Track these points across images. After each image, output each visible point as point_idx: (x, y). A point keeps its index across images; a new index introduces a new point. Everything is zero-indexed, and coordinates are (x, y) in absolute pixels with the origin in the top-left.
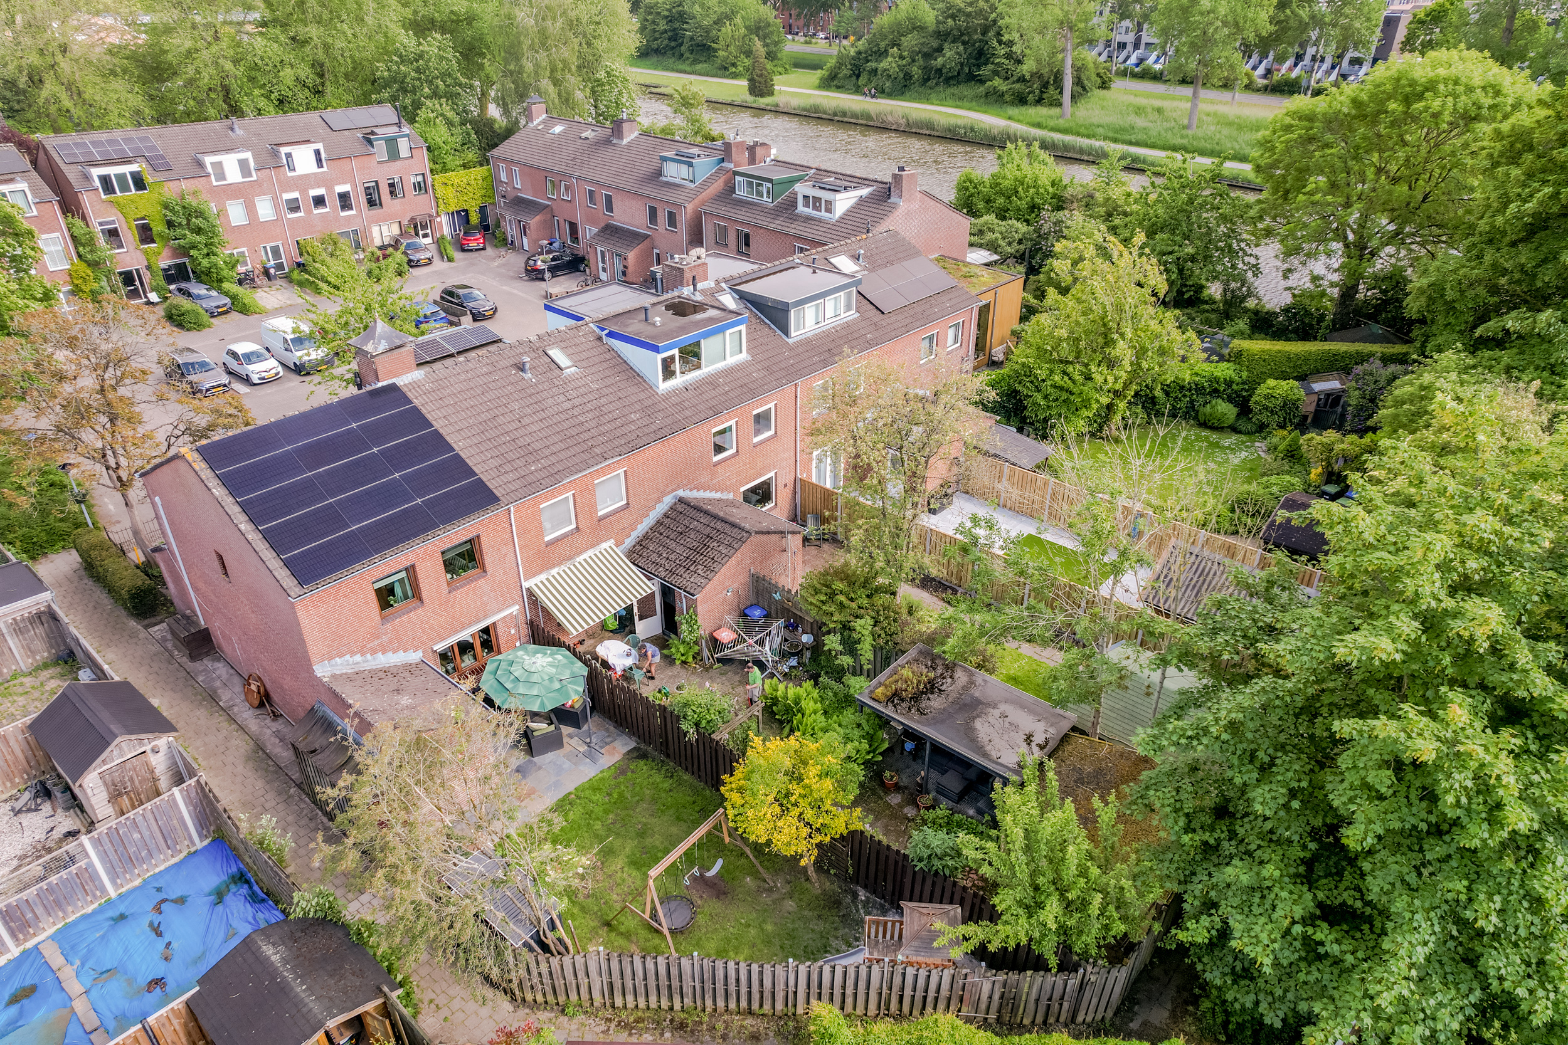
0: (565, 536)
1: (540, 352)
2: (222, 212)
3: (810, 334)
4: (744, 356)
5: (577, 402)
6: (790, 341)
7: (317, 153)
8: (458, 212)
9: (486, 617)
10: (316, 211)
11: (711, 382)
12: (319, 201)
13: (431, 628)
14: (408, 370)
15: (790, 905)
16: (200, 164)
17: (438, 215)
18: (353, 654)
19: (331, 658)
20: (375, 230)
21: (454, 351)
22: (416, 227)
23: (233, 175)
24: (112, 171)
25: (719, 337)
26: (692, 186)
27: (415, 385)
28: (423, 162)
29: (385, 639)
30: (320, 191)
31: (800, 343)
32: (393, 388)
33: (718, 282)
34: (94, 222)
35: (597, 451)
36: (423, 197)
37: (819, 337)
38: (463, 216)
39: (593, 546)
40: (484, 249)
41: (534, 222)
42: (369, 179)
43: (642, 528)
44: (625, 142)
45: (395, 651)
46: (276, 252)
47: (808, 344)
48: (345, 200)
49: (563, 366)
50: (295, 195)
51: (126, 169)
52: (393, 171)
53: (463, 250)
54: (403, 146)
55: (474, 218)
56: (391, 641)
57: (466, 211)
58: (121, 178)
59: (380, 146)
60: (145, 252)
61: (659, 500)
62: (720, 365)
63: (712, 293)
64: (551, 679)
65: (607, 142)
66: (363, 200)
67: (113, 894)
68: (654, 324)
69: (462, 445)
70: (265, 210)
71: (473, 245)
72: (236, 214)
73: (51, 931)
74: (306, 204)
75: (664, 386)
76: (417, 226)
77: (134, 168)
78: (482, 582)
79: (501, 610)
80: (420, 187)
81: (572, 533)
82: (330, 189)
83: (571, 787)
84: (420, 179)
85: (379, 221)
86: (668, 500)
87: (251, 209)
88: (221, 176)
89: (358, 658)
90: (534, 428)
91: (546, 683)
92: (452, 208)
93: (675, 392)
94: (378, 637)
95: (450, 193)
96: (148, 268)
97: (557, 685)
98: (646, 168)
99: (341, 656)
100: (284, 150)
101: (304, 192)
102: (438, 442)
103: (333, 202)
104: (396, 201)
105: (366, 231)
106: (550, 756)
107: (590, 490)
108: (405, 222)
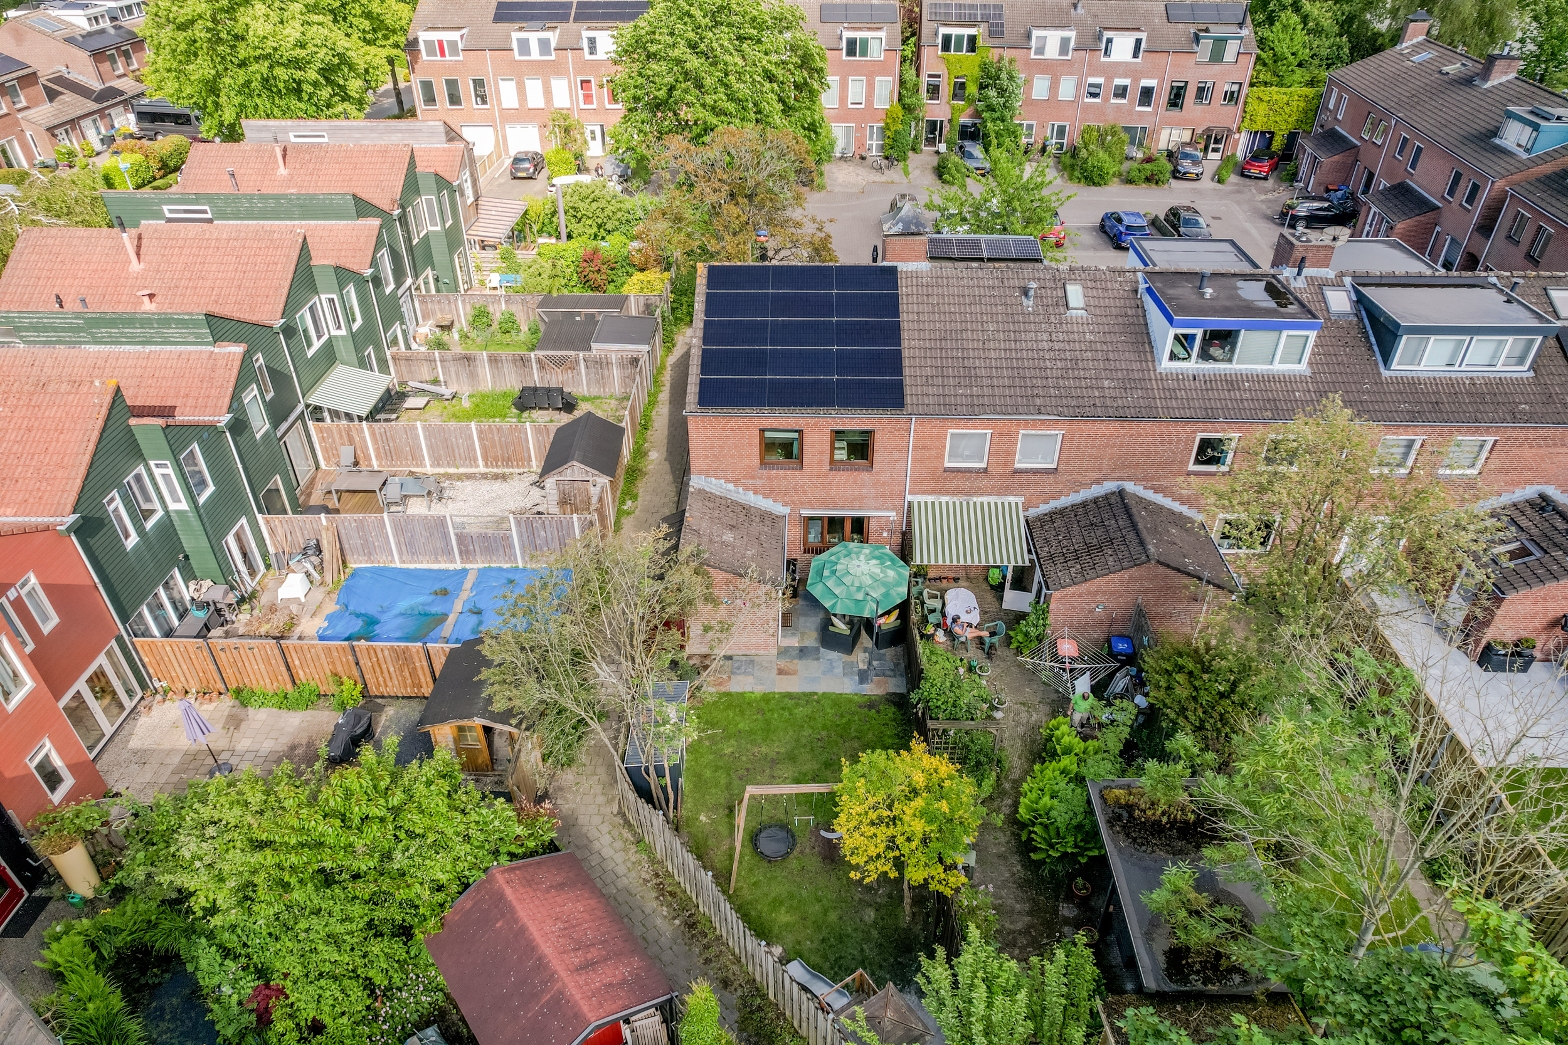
0: (968, 471)
1: (1060, 284)
2: (1029, 83)
3: (1423, 375)
4: (1302, 368)
5: (1056, 346)
6: (1385, 373)
7: (1138, 42)
8: (1263, 133)
9: (860, 508)
10: (1113, 101)
11: (1232, 382)
12: (1121, 92)
13: (805, 492)
14: (917, 259)
15: (870, 915)
16: (1029, 36)
17: (1239, 130)
18: (728, 481)
19: (707, 476)
20: (1164, 134)
21: (985, 256)
22: (1209, 137)
23: (1052, 52)
24: (954, 31)
25: (1273, 335)
26: (1525, 156)
27: (916, 275)
28: (1246, 70)
29: (759, 482)
30: (1126, 81)
31: (1400, 381)
32: (893, 271)
33: (1341, 275)
34: (925, 71)
35: (1038, 401)
36: (1231, 108)
37: (1436, 382)
38: (1267, 137)
39: (999, 494)
40: (1265, 179)
41: (1328, 161)
42: (1180, 77)
43: (1065, 501)
44: (1488, 85)
45: (766, 497)
46: (1061, 131)
47: (1412, 387)
48: (1147, 95)
49: (1071, 305)
50: (1100, 80)
51: (967, 32)
52: (1210, 74)
53: (1243, 175)
54: (1232, 48)
55: (1277, 144)
56: (763, 486)
57: (1272, 133)
58: (959, 38)
59: (1207, 45)
60: (953, 107)
61: (1098, 482)
62: (1261, 368)
63: (1320, 286)
64: (859, 588)
65: (1467, 81)
66: (1164, 98)
67: (520, 565)
68: (1203, 294)
69: (910, 343)
70: (1067, 89)
71: (1255, 171)
72: (1040, 88)
73: (481, 566)
74: (1107, 92)
75: (1165, 365)
76: (1212, 139)
77: (972, 31)
78: (864, 475)
79: (877, 509)
80: (1231, 97)
81: (978, 471)
82: (1136, 80)
83: (820, 690)
84: (1235, 88)
85: (1172, 124)
86: (1110, 486)
87: (1054, 87)
88: (1040, 50)
89: (731, 486)
90: (993, 354)
91: (853, 589)
92: (1258, 127)
93: (1178, 377)
94: (753, 478)
95: (1262, 109)
96: (950, 121)
97: (860, 596)
98: (1481, 124)
99: (717, 478)
100: (1107, 34)
101: (1109, 79)
102: (893, 333)
103: (1135, 94)
104: (1199, 107)
105: (1155, 132)
106: (834, 655)
107: (1012, 437)
108: (1199, 131)
